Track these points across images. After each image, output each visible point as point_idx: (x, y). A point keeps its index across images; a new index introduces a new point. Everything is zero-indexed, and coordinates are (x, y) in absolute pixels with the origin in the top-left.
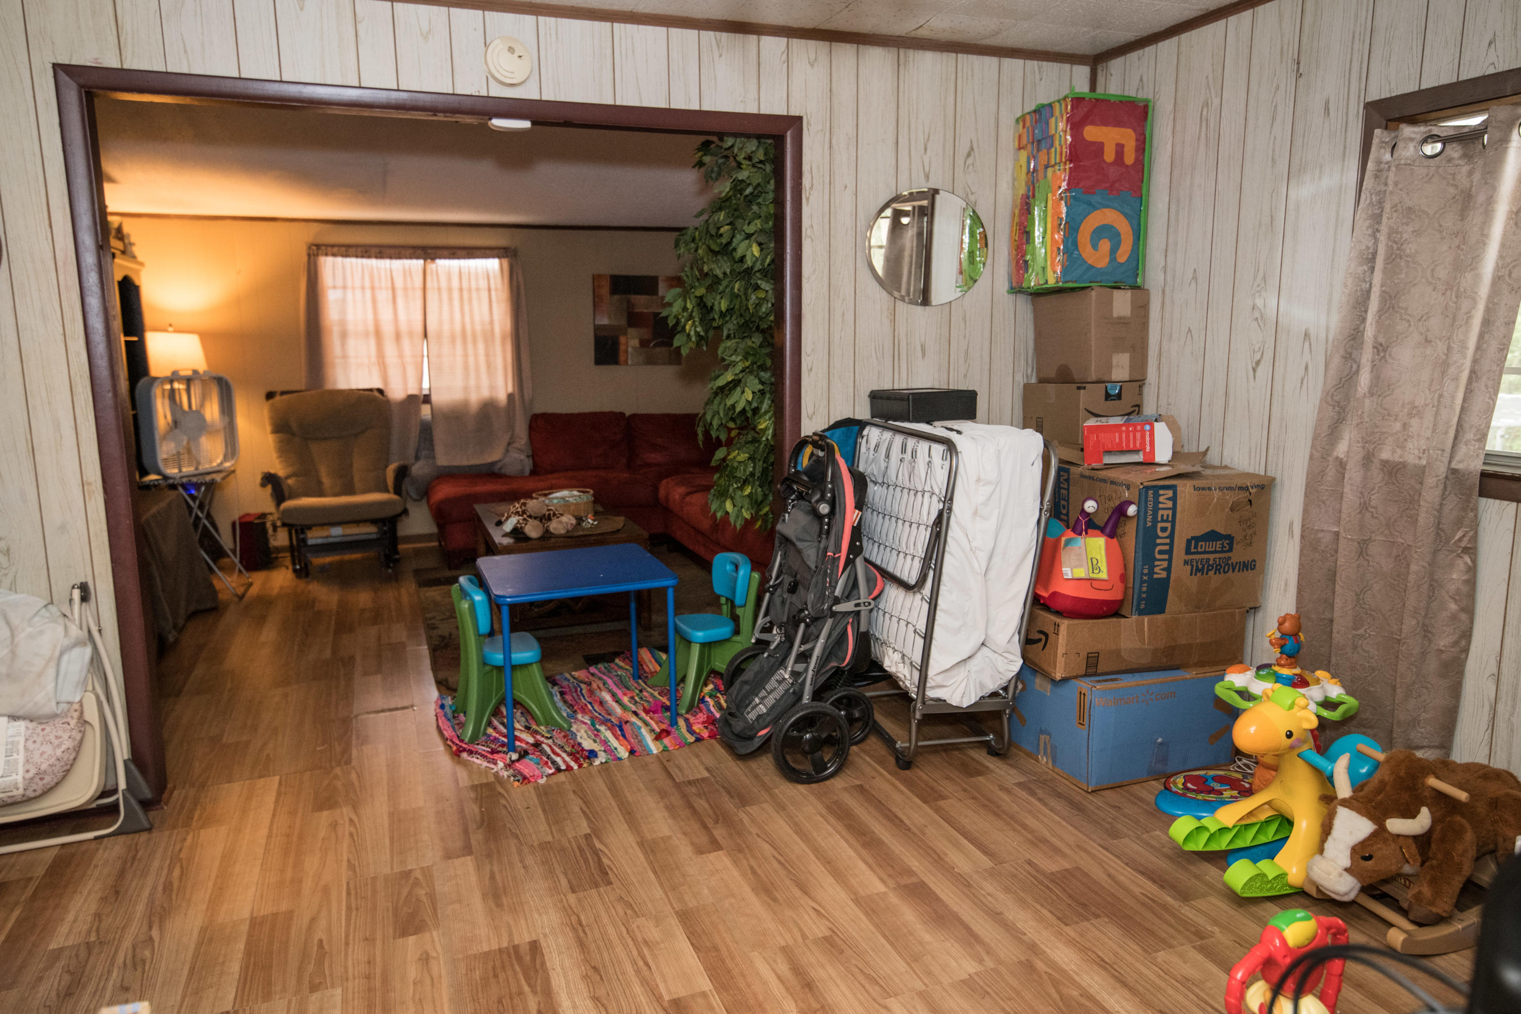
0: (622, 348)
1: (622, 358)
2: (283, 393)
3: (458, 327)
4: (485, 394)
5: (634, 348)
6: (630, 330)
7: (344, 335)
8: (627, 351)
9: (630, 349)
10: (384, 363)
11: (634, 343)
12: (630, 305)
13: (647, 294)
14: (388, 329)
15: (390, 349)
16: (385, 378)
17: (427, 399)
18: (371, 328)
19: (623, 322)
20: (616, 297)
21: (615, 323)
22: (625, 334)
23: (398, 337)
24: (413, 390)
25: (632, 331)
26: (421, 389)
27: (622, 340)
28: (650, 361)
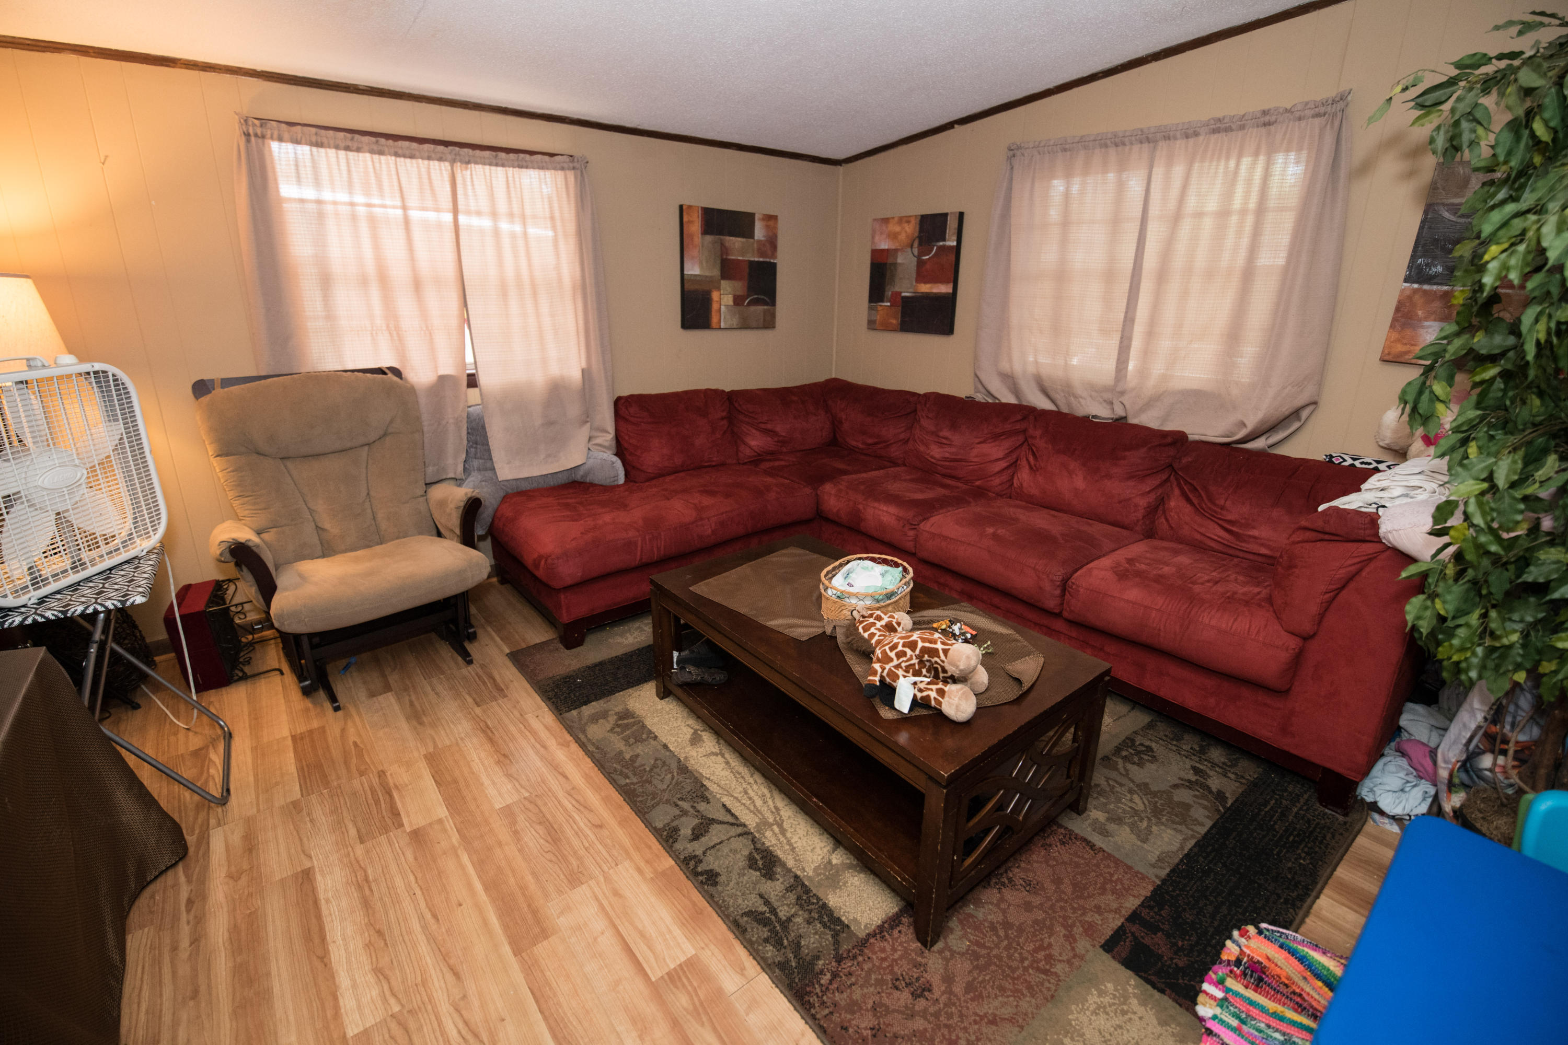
0: (715, 306)
1: (714, 320)
2: (227, 382)
3: (510, 272)
4: (555, 370)
5: (727, 306)
6: (723, 282)
7: (326, 281)
8: (720, 310)
9: (723, 308)
10: (398, 328)
11: (728, 300)
12: (724, 250)
13: (743, 236)
14: (399, 271)
15: (405, 305)
16: (401, 349)
17: (472, 381)
18: (371, 269)
19: (716, 272)
20: (709, 238)
21: (707, 273)
22: (719, 289)
23: (417, 285)
24: (447, 368)
25: (725, 284)
26: (464, 364)
27: (715, 295)
28: (745, 325)
